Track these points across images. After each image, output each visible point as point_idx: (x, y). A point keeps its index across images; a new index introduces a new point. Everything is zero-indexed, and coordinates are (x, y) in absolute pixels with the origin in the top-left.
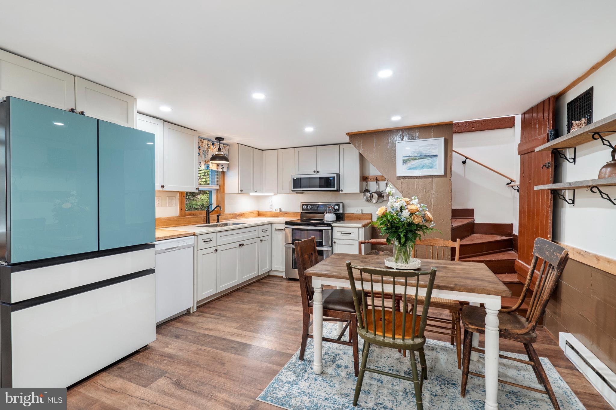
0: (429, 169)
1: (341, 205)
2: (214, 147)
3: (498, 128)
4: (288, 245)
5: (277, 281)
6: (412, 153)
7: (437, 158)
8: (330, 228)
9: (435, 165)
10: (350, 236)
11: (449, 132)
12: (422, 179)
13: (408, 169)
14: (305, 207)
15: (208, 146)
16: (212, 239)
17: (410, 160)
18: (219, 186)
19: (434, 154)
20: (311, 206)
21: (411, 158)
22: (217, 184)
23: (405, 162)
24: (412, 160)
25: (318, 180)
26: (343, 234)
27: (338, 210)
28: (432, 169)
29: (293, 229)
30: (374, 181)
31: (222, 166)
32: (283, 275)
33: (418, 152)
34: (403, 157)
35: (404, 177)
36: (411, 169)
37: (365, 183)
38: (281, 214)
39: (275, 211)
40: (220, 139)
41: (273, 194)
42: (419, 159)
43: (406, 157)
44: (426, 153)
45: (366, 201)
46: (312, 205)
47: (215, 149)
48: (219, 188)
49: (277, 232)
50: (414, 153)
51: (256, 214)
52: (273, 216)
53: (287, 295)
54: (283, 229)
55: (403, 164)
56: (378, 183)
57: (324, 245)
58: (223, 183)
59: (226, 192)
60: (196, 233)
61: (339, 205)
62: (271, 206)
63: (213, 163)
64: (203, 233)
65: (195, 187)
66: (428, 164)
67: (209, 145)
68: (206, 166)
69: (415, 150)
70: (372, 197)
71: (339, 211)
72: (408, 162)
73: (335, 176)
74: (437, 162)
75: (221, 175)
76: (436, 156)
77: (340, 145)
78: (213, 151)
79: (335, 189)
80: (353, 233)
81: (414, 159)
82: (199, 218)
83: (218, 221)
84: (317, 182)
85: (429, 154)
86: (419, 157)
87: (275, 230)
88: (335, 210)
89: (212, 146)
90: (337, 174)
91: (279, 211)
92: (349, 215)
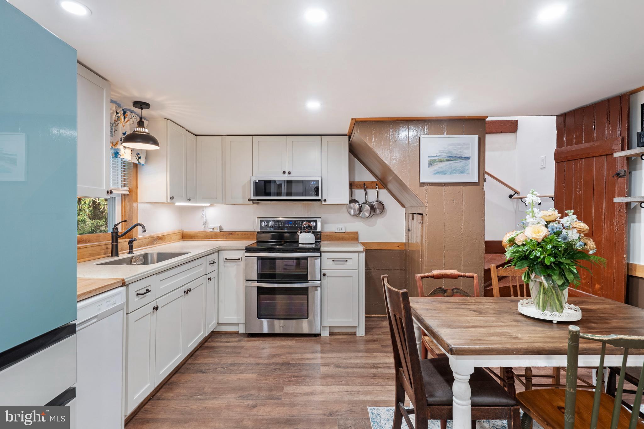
0: (460, 175)
1: (319, 220)
2: (126, 119)
3: (501, 132)
4: (250, 283)
5: (233, 343)
6: (440, 153)
7: (469, 160)
9: (467, 169)
10: (346, 264)
11: (481, 129)
12: (451, 187)
13: (435, 174)
14: (264, 224)
15: (116, 114)
16: (149, 288)
17: (437, 162)
18: (128, 189)
19: (466, 156)
20: (274, 223)
21: (438, 159)
22: (125, 186)
23: (431, 164)
24: (440, 161)
26: (336, 262)
27: (316, 227)
28: (463, 175)
29: (258, 258)
30: (362, 188)
31: (138, 154)
32: (242, 330)
33: (447, 152)
34: (429, 157)
35: (429, 183)
36: (438, 173)
38: (223, 235)
39: (211, 230)
40: (142, 105)
41: (208, 205)
42: (448, 161)
43: (432, 157)
44: (457, 154)
45: (353, 216)
46: (275, 221)
47: (128, 123)
48: (128, 193)
49: (228, 264)
50: (443, 152)
51: (179, 237)
52: (209, 237)
53: (270, 365)
54: (239, 259)
55: (429, 167)
56: (367, 191)
57: (309, 279)
58: (135, 184)
59: (139, 200)
60: (126, 280)
61: (316, 221)
62: (205, 224)
63: (125, 147)
64: (137, 278)
65: (104, 188)
66: (459, 168)
67: (119, 115)
68: (113, 151)
69: (443, 149)
70: (361, 209)
71: (316, 229)
72: (435, 163)
73: (319, 179)
74: (470, 165)
75: (133, 171)
76: (468, 158)
77: (322, 137)
78: (124, 126)
79: (320, 198)
80: (351, 260)
81: (442, 161)
82: (97, 247)
83: (131, 251)
85: (461, 155)
86: (448, 158)
87: (225, 260)
88: (311, 228)
89: (122, 118)
91: (218, 230)
92: (328, 234)
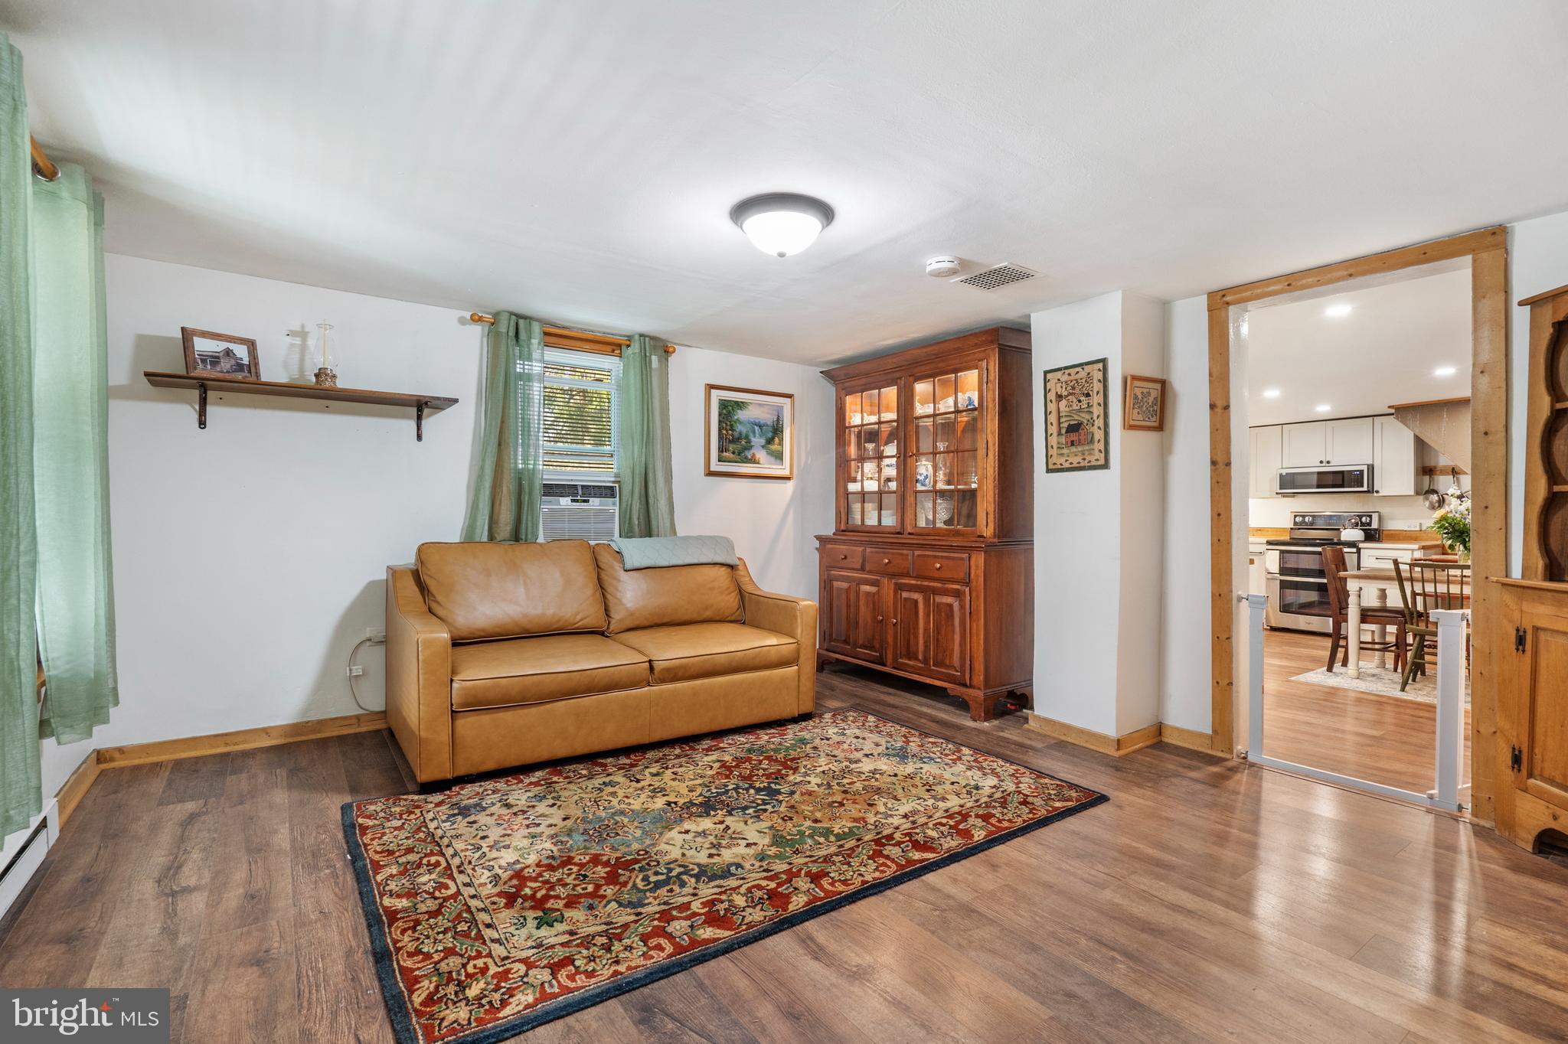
1: (1375, 516)
4: (1271, 576)
8: (1354, 550)
14: (1299, 519)
20: (1312, 518)
25: (1315, 476)
26: (1380, 560)
27: (1369, 524)
29: (1282, 552)
30: (1448, 474)
37: (1427, 478)
45: (1429, 508)
46: (1313, 516)
54: (1261, 553)
56: (1458, 479)
61: (1370, 516)
70: (1442, 502)
71: (1371, 525)
73: (1365, 468)
77: (1375, 418)
79: (1365, 488)
84: (1314, 479)
88: (1363, 524)
90: (1368, 465)
92: (1390, 532)
